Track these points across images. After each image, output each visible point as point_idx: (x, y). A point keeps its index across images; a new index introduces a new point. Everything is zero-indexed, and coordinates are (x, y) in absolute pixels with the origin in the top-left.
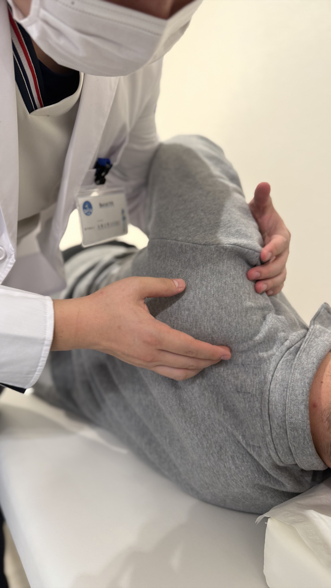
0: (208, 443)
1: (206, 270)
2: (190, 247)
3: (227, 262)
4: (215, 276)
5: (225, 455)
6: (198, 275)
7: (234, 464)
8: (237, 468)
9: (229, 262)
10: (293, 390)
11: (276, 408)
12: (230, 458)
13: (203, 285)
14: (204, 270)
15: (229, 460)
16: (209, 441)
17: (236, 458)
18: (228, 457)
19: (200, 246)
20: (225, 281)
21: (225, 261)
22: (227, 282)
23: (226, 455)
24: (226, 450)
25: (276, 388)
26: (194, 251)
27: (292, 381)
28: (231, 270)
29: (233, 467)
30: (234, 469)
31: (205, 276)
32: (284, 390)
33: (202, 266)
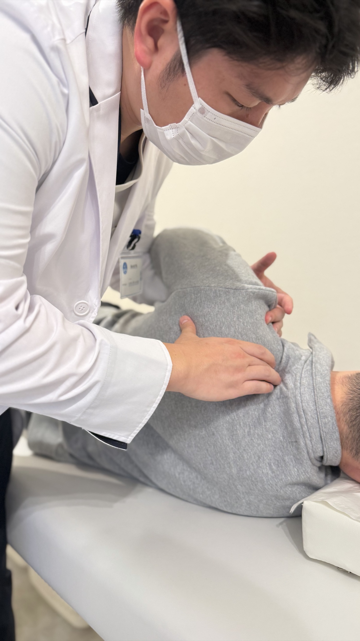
0: (248, 455)
1: (240, 310)
2: (224, 291)
3: (254, 303)
4: (247, 314)
5: (262, 463)
6: (235, 314)
7: (271, 469)
8: (273, 472)
9: (255, 303)
10: (319, 389)
11: (308, 405)
12: (267, 465)
13: (240, 322)
14: (239, 310)
15: (266, 466)
16: (249, 454)
17: (272, 464)
18: (266, 464)
19: (232, 291)
20: (255, 317)
21: (253, 302)
22: (258, 319)
23: (264, 463)
24: (264, 458)
25: (305, 391)
26: (227, 295)
27: (317, 384)
28: (258, 309)
29: (270, 472)
30: (271, 474)
31: (240, 315)
32: (312, 392)
33: (236, 307)
